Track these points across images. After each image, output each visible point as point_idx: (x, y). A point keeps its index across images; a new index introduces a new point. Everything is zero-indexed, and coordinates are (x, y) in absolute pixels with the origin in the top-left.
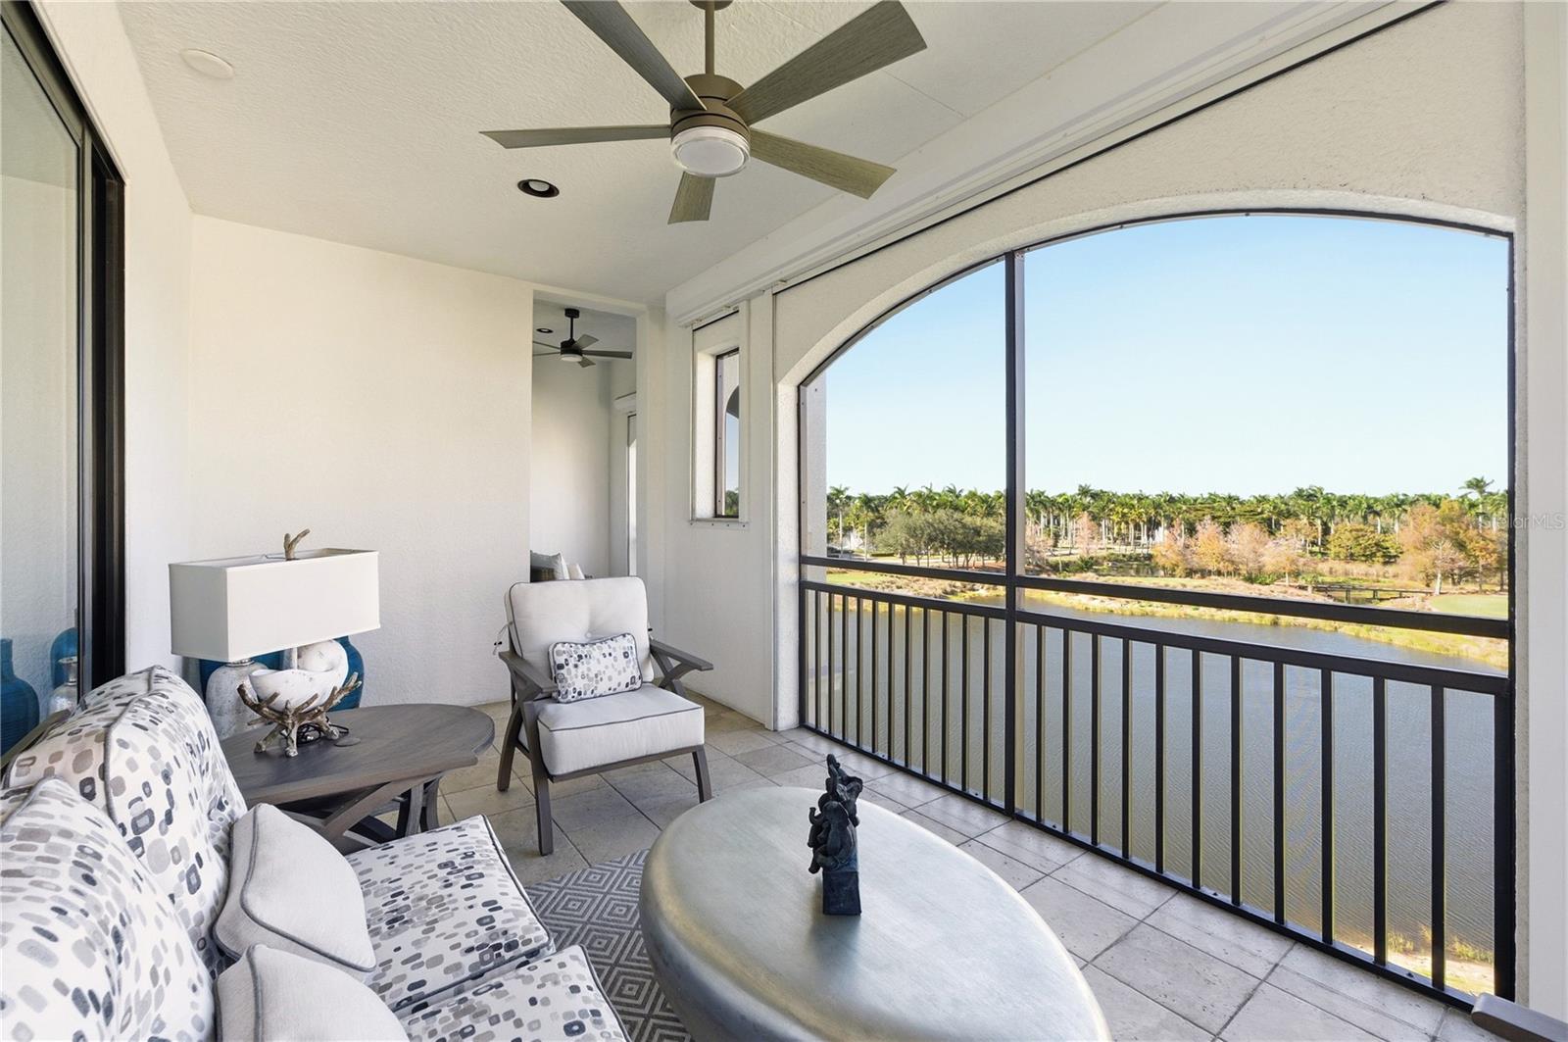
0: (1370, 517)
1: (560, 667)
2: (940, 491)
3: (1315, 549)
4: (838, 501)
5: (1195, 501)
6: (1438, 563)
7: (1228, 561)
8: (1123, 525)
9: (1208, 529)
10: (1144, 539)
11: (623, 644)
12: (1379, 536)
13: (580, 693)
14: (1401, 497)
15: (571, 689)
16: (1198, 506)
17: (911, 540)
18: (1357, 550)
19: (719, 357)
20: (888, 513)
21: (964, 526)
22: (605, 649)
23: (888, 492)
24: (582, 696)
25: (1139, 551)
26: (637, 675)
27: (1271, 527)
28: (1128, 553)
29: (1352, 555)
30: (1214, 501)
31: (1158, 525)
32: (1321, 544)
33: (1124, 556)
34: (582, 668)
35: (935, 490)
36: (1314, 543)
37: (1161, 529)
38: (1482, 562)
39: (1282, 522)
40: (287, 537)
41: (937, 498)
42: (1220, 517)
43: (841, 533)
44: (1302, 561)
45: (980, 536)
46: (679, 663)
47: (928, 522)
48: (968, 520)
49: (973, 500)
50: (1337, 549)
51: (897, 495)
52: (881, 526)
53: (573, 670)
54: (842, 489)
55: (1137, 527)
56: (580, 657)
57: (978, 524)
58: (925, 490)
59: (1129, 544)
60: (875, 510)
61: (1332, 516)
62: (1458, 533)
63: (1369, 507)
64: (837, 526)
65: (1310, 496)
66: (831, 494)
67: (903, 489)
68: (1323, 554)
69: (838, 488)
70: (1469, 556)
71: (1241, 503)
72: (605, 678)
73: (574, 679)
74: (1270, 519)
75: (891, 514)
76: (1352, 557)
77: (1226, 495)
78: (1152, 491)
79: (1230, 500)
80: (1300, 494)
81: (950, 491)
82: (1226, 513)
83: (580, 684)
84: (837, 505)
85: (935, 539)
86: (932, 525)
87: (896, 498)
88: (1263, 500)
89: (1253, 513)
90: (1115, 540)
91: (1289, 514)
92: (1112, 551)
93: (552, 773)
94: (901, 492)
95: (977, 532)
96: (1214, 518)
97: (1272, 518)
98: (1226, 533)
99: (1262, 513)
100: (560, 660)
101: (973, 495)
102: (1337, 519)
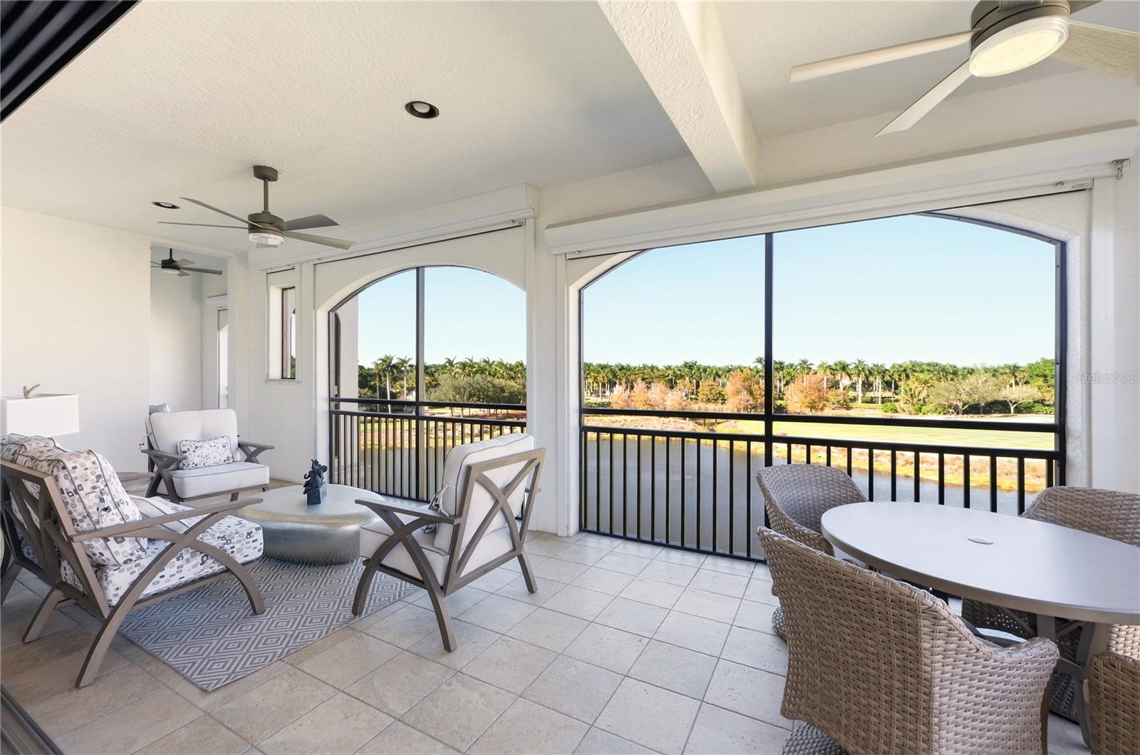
0: (717, 378)
1: (185, 452)
2: (478, 361)
3: (693, 396)
4: (403, 369)
5: (635, 368)
6: (741, 402)
7: (649, 405)
8: (595, 384)
9: (639, 386)
10: (608, 393)
11: (224, 441)
12: (720, 389)
13: (196, 465)
14: (730, 367)
15: (191, 463)
16: (637, 372)
17: (457, 396)
18: (711, 397)
19: (284, 289)
20: (440, 377)
21: (494, 386)
22: (212, 443)
23: (442, 362)
24: (198, 466)
25: (604, 400)
26: (231, 456)
27: (672, 384)
28: (598, 402)
29: (709, 399)
30: (645, 369)
31: (615, 384)
32: (694, 394)
33: (596, 404)
34: (198, 452)
35: (474, 361)
36: (693, 394)
37: (617, 386)
38: (759, 401)
39: (678, 381)
40: (25, 388)
41: (476, 366)
42: (647, 378)
43: (405, 392)
44: (684, 403)
45: (504, 392)
46: (255, 448)
47: (469, 383)
48: (496, 381)
49: (501, 368)
50: (702, 396)
51: (447, 364)
52: (436, 386)
53: (193, 454)
54: (407, 359)
55: (604, 385)
56: (197, 447)
57: (503, 384)
58: (468, 361)
59: (598, 396)
60: (432, 375)
61: (701, 379)
62: (750, 386)
63: (717, 373)
64: (402, 387)
65: (690, 366)
66: (398, 363)
67: (452, 360)
68: (696, 399)
69: (403, 358)
70: (754, 398)
71: (658, 370)
72: (212, 457)
73: (193, 458)
74: (672, 379)
75: (443, 378)
76: (709, 401)
77: (650, 365)
78: (613, 363)
79: (652, 368)
80: (686, 365)
81: (485, 361)
82: (649, 375)
83: (196, 460)
84: (402, 372)
85: (474, 395)
86: (472, 386)
87: (446, 366)
88: (669, 368)
89: (664, 376)
90: (591, 394)
91: (682, 377)
92: (589, 401)
93: (182, 497)
94: (450, 362)
95: (503, 390)
96: (643, 379)
97: (672, 380)
98: (648, 388)
99: (668, 376)
100: (184, 449)
101: (501, 364)
102: (703, 379)
